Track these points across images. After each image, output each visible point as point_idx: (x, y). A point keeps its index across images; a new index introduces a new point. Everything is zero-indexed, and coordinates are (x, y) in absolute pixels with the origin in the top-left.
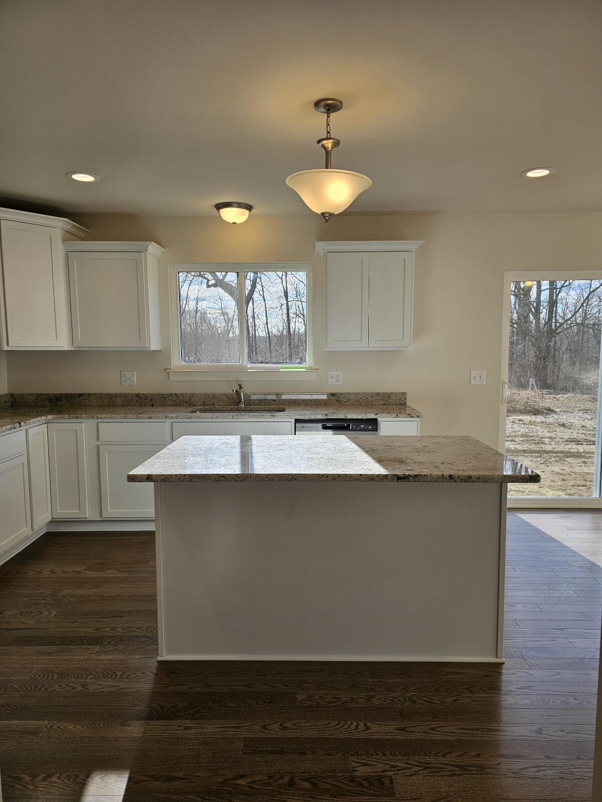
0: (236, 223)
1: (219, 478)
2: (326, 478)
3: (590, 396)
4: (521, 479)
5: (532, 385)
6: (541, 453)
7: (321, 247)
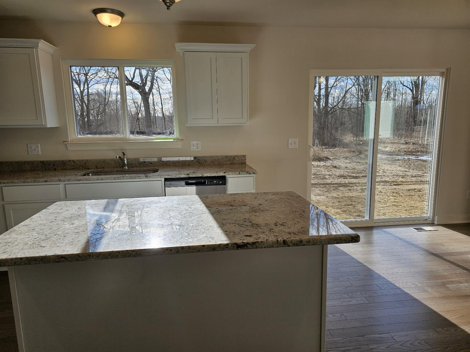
0: (111, 26)
1: (59, 259)
2: (170, 252)
3: (348, 149)
4: (344, 240)
5: (317, 143)
6: (325, 184)
7: (180, 47)
